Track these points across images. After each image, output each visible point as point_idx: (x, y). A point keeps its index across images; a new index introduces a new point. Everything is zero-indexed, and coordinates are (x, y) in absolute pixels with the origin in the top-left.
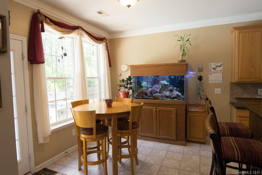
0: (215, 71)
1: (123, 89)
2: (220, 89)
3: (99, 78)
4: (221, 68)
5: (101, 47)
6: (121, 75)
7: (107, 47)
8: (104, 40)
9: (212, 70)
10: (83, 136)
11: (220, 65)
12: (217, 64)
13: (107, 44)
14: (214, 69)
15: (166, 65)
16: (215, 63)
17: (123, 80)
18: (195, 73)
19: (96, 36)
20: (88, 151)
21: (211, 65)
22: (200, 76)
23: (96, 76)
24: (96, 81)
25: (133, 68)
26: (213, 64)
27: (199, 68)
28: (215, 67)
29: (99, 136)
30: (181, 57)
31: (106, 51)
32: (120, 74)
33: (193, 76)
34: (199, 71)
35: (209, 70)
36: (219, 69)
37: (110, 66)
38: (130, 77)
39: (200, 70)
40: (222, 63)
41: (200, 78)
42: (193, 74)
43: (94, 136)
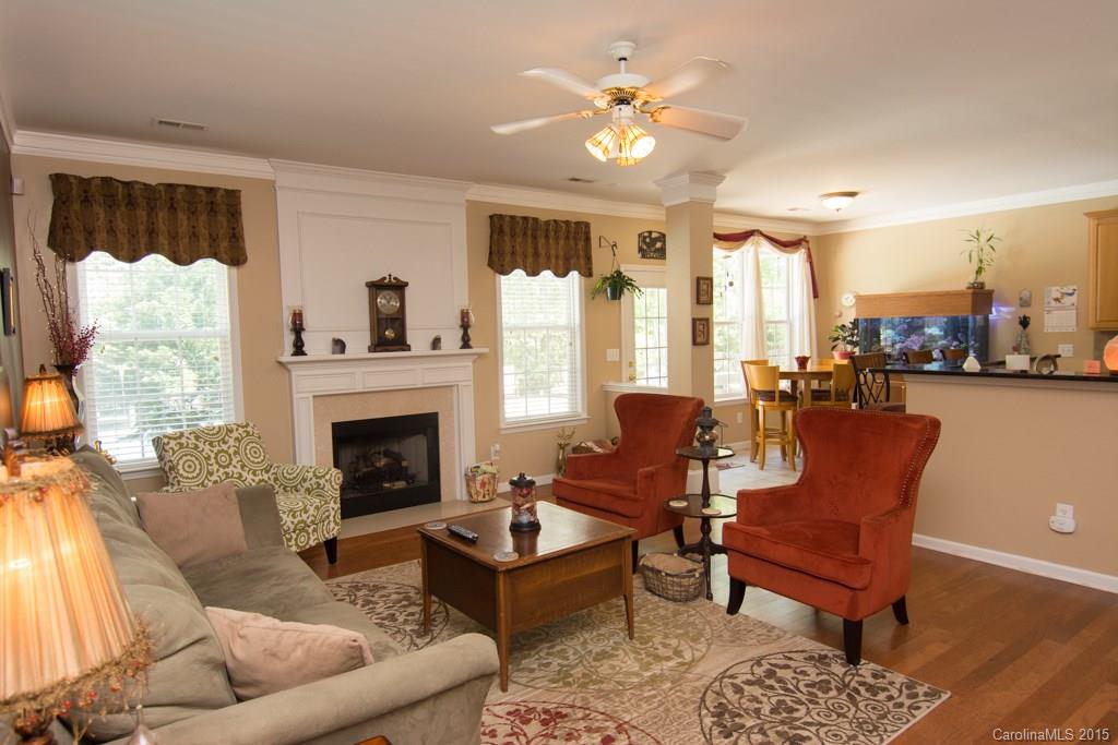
0: (1058, 304)
1: (841, 346)
2: (1070, 347)
3: (790, 324)
4: (1074, 299)
5: (797, 259)
6: (840, 316)
7: (809, 256)
8: (804, 243)
9: (1053, 303)
10: (761, 403)
11: (1070, 291)
12: (1064, 291)
13: (809, 249)
14: (1057, 300)
15: (930, 295)
16: (1058, 288)
17: (844, 326)
18: (1012, 309)
19: (783, 239)
20: (767, 432)
21: (1050, 291)
22: (1025, 318)
23: (784, 318)
24: (784, 329)
25: (861, 300)
26: (1054, 288)
27: (1021, 299)
28: (1059, 296)
29: (783, 404)
30: (974, 275)
31: (808, 265)
32: (838, 314)
33: (1009, 317)
34: (1021, 306)
35: (1046, 301)
36: (1068, 301)
37: (816, 296)
38: (856, 320)
39: (1025, 303)
40: (1075, 287)
41: (1025, 322)
42: (1008, 313)
43: (776, 403)
